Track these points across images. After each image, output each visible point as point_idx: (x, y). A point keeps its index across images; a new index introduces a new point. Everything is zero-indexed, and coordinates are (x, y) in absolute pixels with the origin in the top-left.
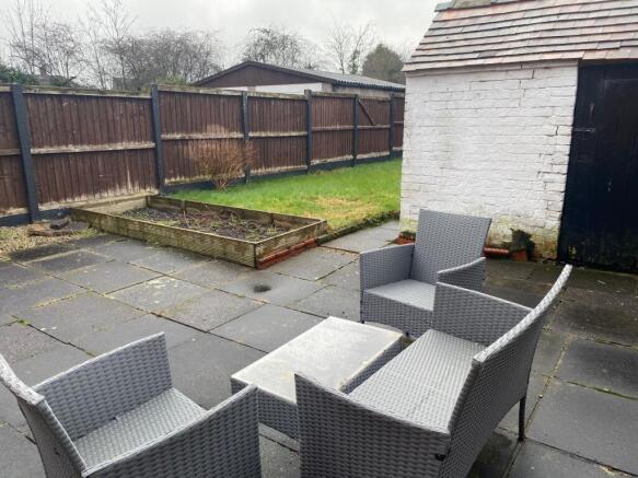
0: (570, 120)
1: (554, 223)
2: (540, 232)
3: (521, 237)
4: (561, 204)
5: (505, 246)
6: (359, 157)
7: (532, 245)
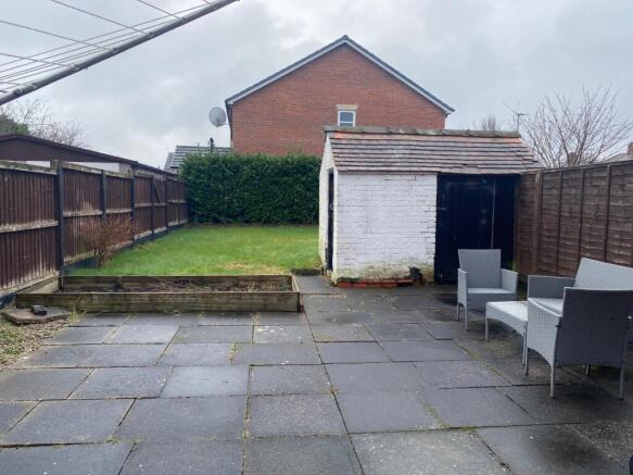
0: (435, 203)
1: (432, 261)
2: (424, 267)
3: (415, 271)
4: (434, 250)
5: (406, 278)
6: (156, 231)
7: (421, 275)
